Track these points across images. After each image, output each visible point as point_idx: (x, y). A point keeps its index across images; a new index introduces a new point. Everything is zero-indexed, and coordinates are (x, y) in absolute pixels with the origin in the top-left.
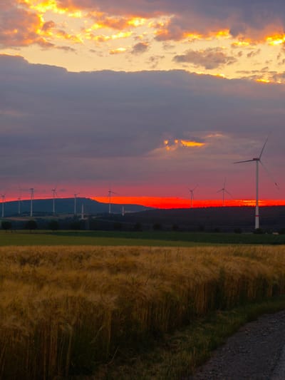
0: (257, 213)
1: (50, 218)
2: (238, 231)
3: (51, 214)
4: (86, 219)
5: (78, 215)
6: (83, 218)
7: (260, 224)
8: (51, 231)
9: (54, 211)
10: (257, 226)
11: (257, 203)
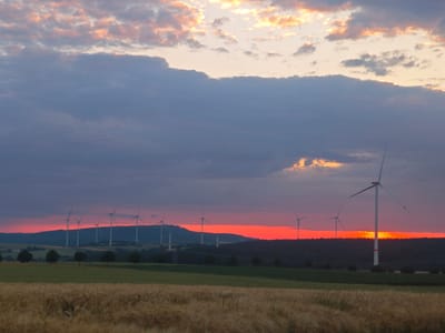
0: (376, 247)
1: (131, 248)
2: (352, 268)
3: (133, 244)
4: (174, 250)
5: (165, 245)
6: (170, 249)
7: (380, 261)
8: (132, 264)
9: (137, 240)
10: (376, 263)
11: (376, 235)
